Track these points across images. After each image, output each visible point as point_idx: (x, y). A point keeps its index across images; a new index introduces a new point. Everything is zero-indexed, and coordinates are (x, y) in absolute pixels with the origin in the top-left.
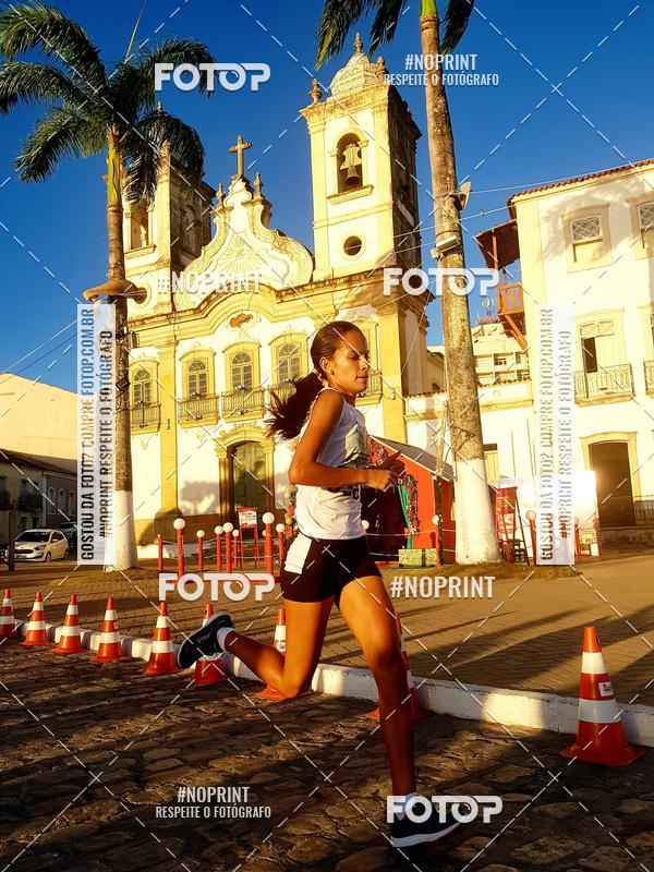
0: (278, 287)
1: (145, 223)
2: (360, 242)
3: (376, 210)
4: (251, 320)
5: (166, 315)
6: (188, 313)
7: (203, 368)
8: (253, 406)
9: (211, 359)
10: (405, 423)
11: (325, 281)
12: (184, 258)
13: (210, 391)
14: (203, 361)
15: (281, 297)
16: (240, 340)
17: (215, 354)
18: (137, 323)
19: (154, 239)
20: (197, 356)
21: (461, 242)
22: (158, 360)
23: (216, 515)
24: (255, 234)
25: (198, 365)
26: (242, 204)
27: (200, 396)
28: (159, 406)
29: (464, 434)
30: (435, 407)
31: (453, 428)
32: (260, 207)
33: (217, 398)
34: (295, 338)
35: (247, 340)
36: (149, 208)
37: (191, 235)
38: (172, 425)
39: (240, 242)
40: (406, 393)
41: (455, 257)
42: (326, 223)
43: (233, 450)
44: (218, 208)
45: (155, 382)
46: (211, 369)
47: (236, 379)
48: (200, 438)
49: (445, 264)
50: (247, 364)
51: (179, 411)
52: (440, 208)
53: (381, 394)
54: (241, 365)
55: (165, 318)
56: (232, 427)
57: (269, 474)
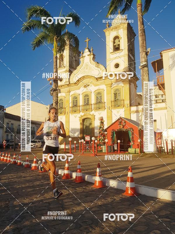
0: (97, 77)
1: (62, 61)
2: (119, 65)
3: (124, 56)
4: (89, 86)
6: (73, 84)
8: (89, 109)
9: (78, 96)
10: (130, 113)
12: (72, 70)
13: (78, 104)
15: (97, 80)
16: (86, 91)
17: (80, 95)
18: (60, 87)
19: (65, 65)
20: (75, 95)
21: (148, 64)
22: (65, 96)
24: (91, 63)
25: (75, 98)
26: (88, 55)
27: (76, 106)
28: (65, 108)
30: (139, 109)
32: (92, 56)
33: (80, 106)
34: (101, 91)
35: (88, 91)
36: (64, 57)
37: (74, 64)
38: (68, 113)
39: (87, 65)
40: (131, 105)
41: (146, 68)
42: (110, 60)
43: (84, 120)
44: (81, 57)
45: (64, 102)
46: (78, 99)
47: (85, 101)
48: (75, 117)
49: (143, 70)
50: (88, 97)
51: (70, 110)
52: (142, 55)
53: (124, 106)
54: (86, 98)
55: (67, 85)
56: (84, 114)
57: (93, 126)
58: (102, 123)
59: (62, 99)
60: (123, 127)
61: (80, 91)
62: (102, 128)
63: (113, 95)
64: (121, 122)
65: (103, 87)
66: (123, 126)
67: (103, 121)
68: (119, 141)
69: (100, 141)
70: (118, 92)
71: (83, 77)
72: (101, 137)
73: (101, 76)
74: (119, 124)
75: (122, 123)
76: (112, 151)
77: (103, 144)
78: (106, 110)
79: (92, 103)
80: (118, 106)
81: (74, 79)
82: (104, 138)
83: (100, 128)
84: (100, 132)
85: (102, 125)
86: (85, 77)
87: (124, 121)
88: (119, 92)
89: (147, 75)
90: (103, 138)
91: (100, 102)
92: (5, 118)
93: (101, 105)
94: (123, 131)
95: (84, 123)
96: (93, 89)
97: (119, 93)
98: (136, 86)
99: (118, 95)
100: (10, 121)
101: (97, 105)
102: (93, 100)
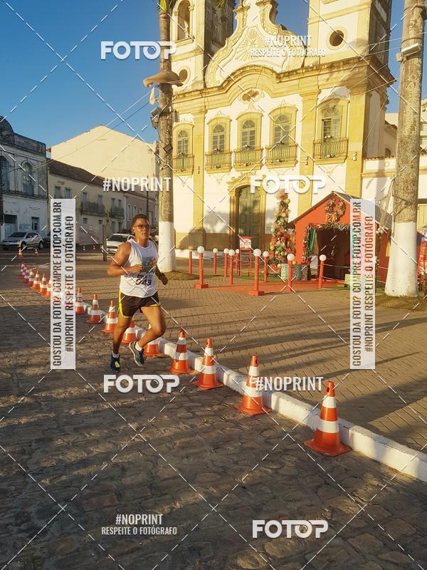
0: (279, 70)
1: (187, 19)
2: (343, 35)
3: (358, 8)
4: (257, 96)
5: (200, 91)
6: (215, 89)
7: (223, 130)
8: (255, 160)
9: (228, 124)
10: (362, 178)
11: (312, 68)
12: (213, 47)
13: (226, 148)
14: (223, 125)
15: (280, 78)
16: (249, 111)
17: (231, 120)
18: (181, 96)
19: (194, 31)
20: (219, 122)
21: (422, 47)
22: (193, 124)
23: (226, 234)
24: (264, 28)
25: (219, 128)
26: (257, 4)
27: (220, 151)
28: (193, 157)
29: (404, 202)
30: (386, 168)
31: (396, 197)
32: (269, 6)
33: (231, 153)
34: (287, 110)
35: (253, 110)
36: (191, 8)
37: (219, 28)
38: (201, 171)
39: (253, 35)
40: (365, 156)
41: (416, 61)
42: (317, 19)
43: (239, 191)
44: (239, 7)
45: (190, 140)
46: (228, 132)
47: (244, 139)
48: (219, 181)
49: (406, 67)
50: (252, 129)
51: (205, 162)
52: (409, 17)
53: (347, 156)
54: (248, 130)
55: (199, 92)
56: (240, 175)
57: (262, 210)
58: (284, 205)
59: (185, 132)
60: (337, 221)
61: (232, 111)
62: (282, 220)
63: (319, 125)
64: (334, 205)
65: (295, 100)
66: (337, 215)
67: (286, 201)
68: (323, 258)
69: (277, 252)
70: (333, 117)
71: (243, 71)
72: (279, 242)
73: (290, 70)
74: (327, 211)
75: (335, 209)
76: (305, 278)
77: (283, 260)
78: (298, 165)
79: (263, 146)
80: (331, 157)
81: (217, 75)
82: (286, 244)
83: (279, 218)
84: (276, 230)
85: (284, 212)
86: (248, 69)
87: (341, 204)
88: (336, 117)
89: (417, 81)
90: (283, 244)
91: (283, 144)
92: (51, 173)
93: (285, 152)
94: (337, 230)
95: (241, 200)
96: (266, 104)
97: (336, 121)
98: (385, 101)
99: (332, 125)
100: (63, 183)
101: (276, 152)
102: (265, 138)
